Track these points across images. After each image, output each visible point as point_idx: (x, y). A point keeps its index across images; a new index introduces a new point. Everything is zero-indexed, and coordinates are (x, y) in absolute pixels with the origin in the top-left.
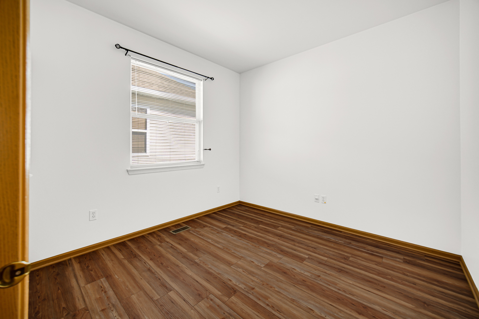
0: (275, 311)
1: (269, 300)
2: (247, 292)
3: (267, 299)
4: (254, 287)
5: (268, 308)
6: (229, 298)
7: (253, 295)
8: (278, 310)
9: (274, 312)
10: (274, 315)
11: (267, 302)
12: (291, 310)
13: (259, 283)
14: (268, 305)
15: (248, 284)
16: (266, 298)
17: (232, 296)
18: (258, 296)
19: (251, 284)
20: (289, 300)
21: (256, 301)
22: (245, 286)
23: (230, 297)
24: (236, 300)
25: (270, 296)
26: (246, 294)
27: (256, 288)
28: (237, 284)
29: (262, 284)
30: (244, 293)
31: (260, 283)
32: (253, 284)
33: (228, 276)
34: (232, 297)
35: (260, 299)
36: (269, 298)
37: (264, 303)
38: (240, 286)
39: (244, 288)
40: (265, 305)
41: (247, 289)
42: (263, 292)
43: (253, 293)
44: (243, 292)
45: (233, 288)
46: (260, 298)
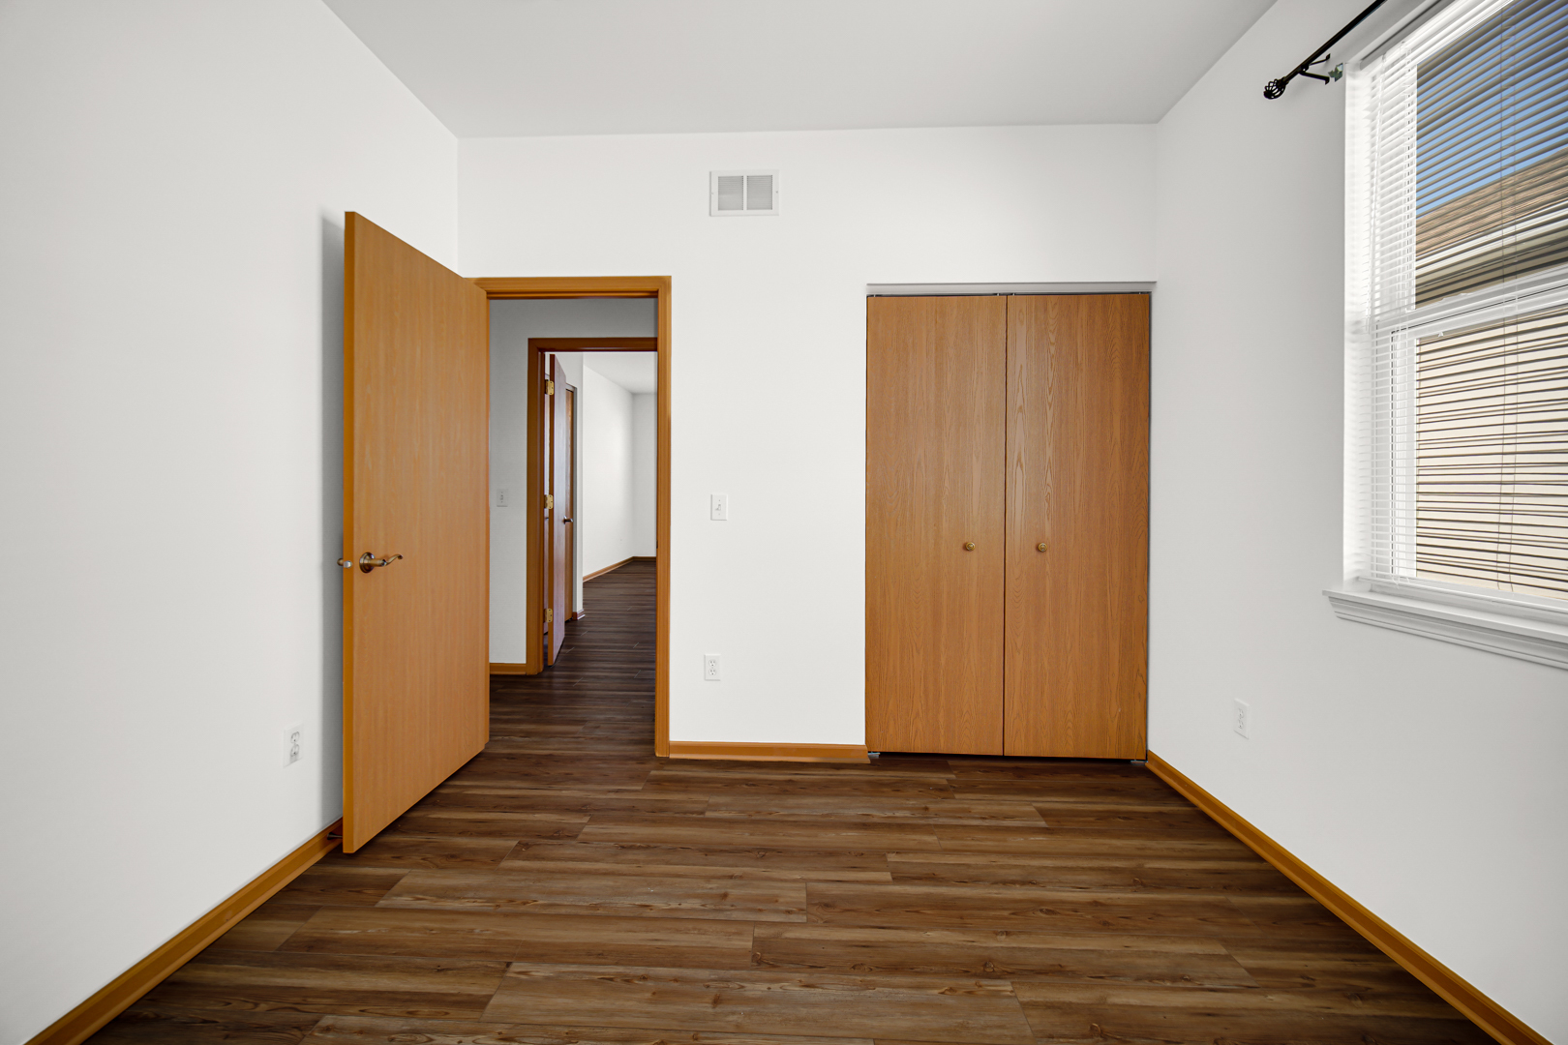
0: (619, 974)
1: (648, 995)
2: (727, 981)
3: (654, 993)
4: (718, 1009)
5: (641, 970)
6: (755, 940)
7: (702, 981)
8: (611, 979)
9: (620, 969)
10: (617, 964)
11: (650, 984)
12: (570, 1001)
13: (716, 1035)
14: (644, 978)
15: (748, 1009)
16: (659, 996)
17: (753, 946)
18: (687, 987)
19: (733, 1013)
20: (584, 1030)
21: (681, 970)
22: (749, 994)
23: (754, 942)
24: (733, 942)
25: (651, 1008)
26: (722, 973)
27: (710, 1010)
28: (775, 987)
29: (701, 1035)
30: (732, 972)
31: (711, 1035)
32: (731, 1018)
33: (832, 998)
34: (751, 943)
35: (676, 980)
36: (650, 1002)
37: (657, 979)
38: (764, 987)
39: (743, 987)
40: (651, 973)
41: (732, 989)
42: (681, 1007)
43: (708, 986)
44: (737, 972)
45: (773, 966)
46: (676, 984)
